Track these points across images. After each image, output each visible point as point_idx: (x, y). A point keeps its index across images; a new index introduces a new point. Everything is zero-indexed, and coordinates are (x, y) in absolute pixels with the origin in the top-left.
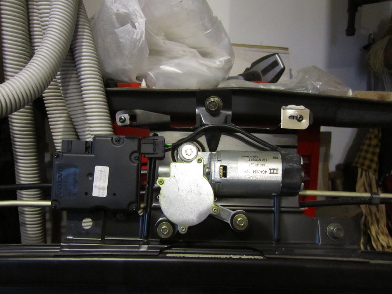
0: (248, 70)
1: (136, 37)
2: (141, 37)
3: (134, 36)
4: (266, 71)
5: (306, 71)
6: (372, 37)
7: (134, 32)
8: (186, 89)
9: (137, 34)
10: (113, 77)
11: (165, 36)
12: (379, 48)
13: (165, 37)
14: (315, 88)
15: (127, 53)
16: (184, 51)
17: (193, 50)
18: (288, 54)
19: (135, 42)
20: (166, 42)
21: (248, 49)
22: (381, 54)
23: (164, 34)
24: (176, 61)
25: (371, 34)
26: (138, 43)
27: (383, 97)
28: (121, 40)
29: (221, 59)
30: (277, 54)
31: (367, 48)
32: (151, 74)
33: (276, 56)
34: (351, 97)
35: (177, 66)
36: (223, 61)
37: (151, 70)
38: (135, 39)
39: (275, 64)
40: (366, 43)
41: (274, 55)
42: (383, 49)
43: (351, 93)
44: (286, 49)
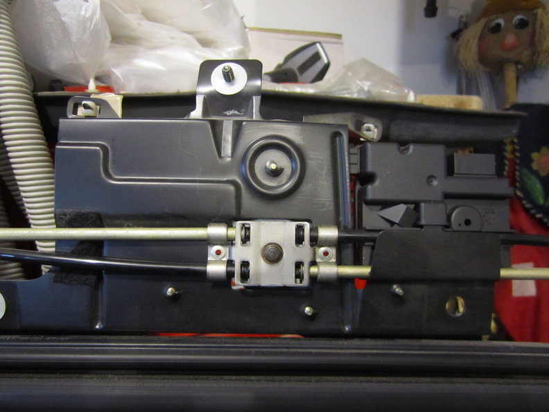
0: (279, 66)
1: (85, 13)
2: (93, 14)
3: (83, 13)
4: (304, 67)
5: (350, 67)
6: (464, 20)
7: (81, 7)
8: (157, 93)
9: (86, 11)
10: (59, 77)
11: (141, 14)
12: (471, 36)
13: (142, 16)
14: (361, 90)
15: (74, 39)
16: (172, 38)
17: (186, 36)
18: (342, 44)
19: (84, 22)
20: (143, 23)
21: (282, 36)
22: (474, 44)
23: (140, 11)
24: (159, 52)
25: (462, 17)
26: (89, 24)
27: (462, 104)
28: (63, 19)
29: (230, 49)
30: (320, 43)
31: (456, 35)
32: (118, 72)
33: (318, 45)
34: (411, 104)
35: (161, 59)
36: (232, 53)
37: (116, 66)
38: (84, 17)
39: (316, 57)
40: (455, 28)
41: (314, 44)
42: (477, 38)
43: (411, 98)
44: (339, 36)
